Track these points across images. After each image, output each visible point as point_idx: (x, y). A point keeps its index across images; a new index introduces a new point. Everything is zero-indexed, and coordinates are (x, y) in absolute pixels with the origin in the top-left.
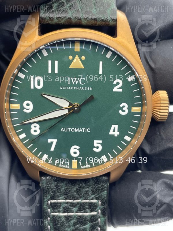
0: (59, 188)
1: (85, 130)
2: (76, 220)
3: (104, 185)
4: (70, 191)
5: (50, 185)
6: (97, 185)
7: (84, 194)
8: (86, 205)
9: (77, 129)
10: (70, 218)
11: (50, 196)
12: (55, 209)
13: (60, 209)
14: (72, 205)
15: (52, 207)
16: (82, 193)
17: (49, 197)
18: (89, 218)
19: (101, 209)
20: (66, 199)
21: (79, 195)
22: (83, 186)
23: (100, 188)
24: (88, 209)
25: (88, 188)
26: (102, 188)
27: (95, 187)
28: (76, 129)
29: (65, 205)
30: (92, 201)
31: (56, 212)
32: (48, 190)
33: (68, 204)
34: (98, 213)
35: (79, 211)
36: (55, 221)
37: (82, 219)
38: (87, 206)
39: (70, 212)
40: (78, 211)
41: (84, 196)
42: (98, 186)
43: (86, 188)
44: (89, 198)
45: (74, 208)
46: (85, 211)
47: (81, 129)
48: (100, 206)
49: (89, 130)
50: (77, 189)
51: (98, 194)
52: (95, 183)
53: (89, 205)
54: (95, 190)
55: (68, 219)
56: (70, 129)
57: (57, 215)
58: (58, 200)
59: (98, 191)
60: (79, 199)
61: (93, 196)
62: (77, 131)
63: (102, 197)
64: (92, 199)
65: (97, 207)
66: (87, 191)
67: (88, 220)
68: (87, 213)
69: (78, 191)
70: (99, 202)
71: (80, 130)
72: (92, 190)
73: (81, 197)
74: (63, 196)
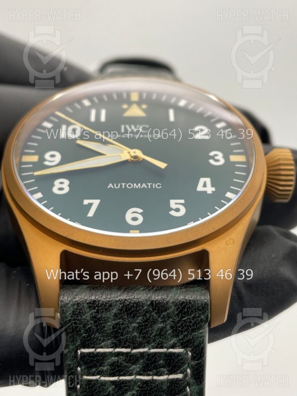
0: (102, 324)
1: (152, 186)
2: (137, 391)
3: (199, 317)
4: (124, 329)
5: (81, 317)
6: (184, 317)
7: (155, 336)
8: (160, 360)
9: (137, 185)
10: (124, 386)
11: (81, 341)
12: (91, 367)
13: (101, 367)
14: (130, 360)
15: (85, 363)
16: (151, 334)
17: (79, 343)
18: (165, 387)
19: (192, 368)
20: (115, 346)
21: (144, 337)
22: (153, 319)
23: (190, 322)
24: (164, 367)
25: (163, 322)
26: (195, 323)
27: (180, 321)
28: (135, 184)
29: (114, 359)
30: (171, 350)
31: (93, 375)
32: (77, 327)
33: (121, 357)
34: (186, 376)
35: (144, 371)
36: (92, 392)
37: (151, 390)
38: (162, 361)
39: (124, 375)
40: (141, 372)
41: (154, 341)
42: (186, 318)
43: (161, 322)
44: (165, 345)
45: (134, 366)
46: (158, 372)
47: (144, 184)
48: (189, 361)
49: (158, 186)
50: (139, 326)
51: (186, 336)
52: (180, 312)
53: (165, 360)
54: (180, 327)
55: (121, 388)
56: (125, 186)
57: (97, 380)
58: (99, 348)
59: (187, 330)
60: (144, 347)
61: (174, 340)
62: (137, 187)
63: (194, 342)
64: (173, 347)
65: (183, 363)
66: (162, 329)
67: (163, 391)
68: (161, 375)
69: (142, 330)
70: (189, 352)
71: (143, 186)
72: (172, 327)
73: (149, 343)
74: (109, 340)
